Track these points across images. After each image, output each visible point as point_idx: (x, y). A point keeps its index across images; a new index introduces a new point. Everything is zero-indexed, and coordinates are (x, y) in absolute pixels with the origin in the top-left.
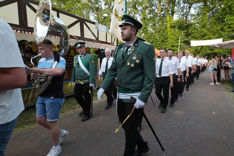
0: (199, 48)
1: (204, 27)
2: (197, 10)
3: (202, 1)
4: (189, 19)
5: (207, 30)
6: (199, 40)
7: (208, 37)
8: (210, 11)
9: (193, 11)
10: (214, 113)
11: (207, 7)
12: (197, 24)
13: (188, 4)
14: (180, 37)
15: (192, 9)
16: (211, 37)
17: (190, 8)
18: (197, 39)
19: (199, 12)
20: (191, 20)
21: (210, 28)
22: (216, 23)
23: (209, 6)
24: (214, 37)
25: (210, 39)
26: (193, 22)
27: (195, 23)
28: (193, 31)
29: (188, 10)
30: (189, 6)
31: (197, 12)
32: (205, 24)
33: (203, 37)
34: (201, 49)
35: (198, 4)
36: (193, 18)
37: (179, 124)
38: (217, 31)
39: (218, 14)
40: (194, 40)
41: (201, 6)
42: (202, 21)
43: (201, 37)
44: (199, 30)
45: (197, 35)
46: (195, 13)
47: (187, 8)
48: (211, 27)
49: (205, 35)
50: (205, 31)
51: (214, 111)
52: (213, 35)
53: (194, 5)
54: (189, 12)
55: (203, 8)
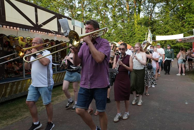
0: (163, 42)
1: (167, 23)
2: (161, 8)
3: (164, 1)
4: (154, 16)
5: (170, 26)
6: (162, 35)
7: (171, 33)
8: (172, 10)
9: (157, 10)
10: (186, 103)
11: (169, 6)
12: (161, 21)
13: (152, 4)
14: (146, 33)
15: (156, 7)
16: (173, 32)
17: (154, 7)
18: (161, 34)
19: (162, 10)
20: (156, 17)
21: (172, 25)
22: (177, 20)
23: (171, 6)
24: (176, 32)
25: (172, 34)
26: (157, 19)
27: (159, 20)
28: (157, 28)
29: (153, 9)
30: (153, 5)
31: (161, 10)
32: (168, 21)
33: (166, 32)
34: (165, 43)
35: (161, 4)
36: (157, 15)
37: (157, 115)
38: (179, 27)
39: (179, 13)
40: (158, 35)
41: (164, 5)
42: (165, 18)
43: (165, 33)
44: (163, 26)
45: (161, 31)
46: (159, 12)
47: (151, 7)
48: (173, 23)
49: (168, 31)
50: (168, 27)
51: (186, 101)
52: (175, 31)
53: (158, 5)
54: (153, 10)
55: (166, 7)
